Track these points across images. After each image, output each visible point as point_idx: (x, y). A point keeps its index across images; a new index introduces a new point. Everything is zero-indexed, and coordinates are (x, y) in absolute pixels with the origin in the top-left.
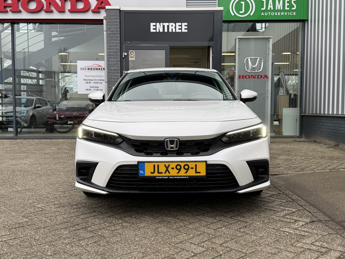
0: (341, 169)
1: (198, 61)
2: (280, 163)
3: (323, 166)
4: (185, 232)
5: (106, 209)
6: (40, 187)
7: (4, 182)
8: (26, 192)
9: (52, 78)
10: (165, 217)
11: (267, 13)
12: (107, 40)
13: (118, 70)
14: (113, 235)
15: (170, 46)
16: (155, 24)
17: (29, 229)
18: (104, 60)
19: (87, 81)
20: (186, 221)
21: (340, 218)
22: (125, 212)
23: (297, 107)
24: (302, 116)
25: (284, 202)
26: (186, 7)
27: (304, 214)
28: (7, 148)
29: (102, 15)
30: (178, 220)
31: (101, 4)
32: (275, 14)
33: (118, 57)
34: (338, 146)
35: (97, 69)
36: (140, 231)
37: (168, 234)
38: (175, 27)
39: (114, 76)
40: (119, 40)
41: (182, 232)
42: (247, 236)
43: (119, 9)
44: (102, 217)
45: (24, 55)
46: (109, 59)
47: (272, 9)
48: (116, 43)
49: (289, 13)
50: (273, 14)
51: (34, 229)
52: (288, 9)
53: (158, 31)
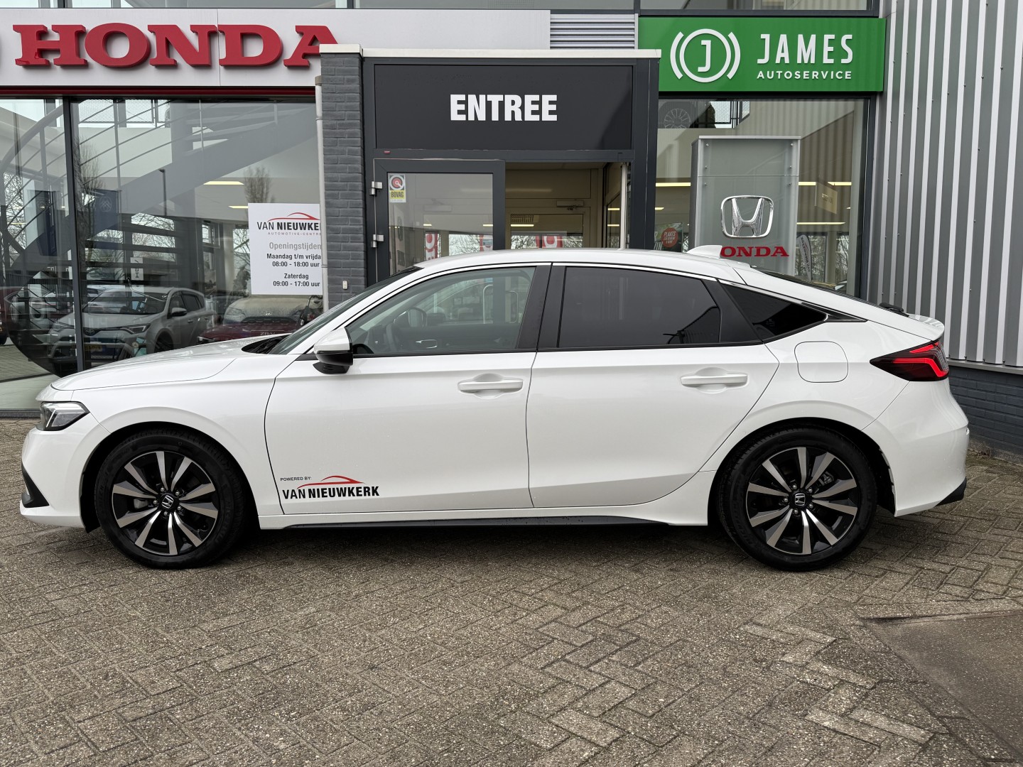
1: (577, 203)
11: (773, 72)
12: (325, 144)
13: (356, 231)
15: (506, 163)
16: (462, 97)
18: (318, 202)
19: (276, 260)
26: (551, 48)
29: (312, 75)
31: (311, 44)
32: (794, 75)
33: (358, 194)
35: (303, 227)
38: (522, 108)
39: (346, 248)
40: (360, 144)
43: (359, 53)
46: (331, 200)
47: (787, 61)
48: (351, 153)
49: (832, 72)
50: (788, 75)
52: (831, 61)
53: (473, 119)
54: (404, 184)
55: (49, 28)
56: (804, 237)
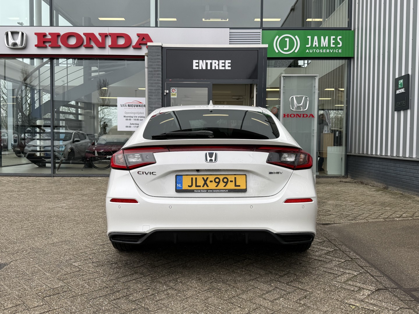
0: (396, 219)
1: (240, 98)
2: (330, 209)
3: (376, 215)
4: (239, 305)
5: (148, 269)
6: (77, 238)
7: (39, 231)
8: (62, 245)
9: (91, 110)
10: (214, 282)
11: (312, 50)
12: (148, 77)
14: (158, 307)
15: (213, 83)
16: (197, 61)
17: (65, 297)
18: (144, 97)
19: (127, 118)
20: (238, 288)
21: (408, 284)
22: (170, 274)
23: (342, 146)
24: (348, 155)
25: (342, 262)
26: (230, 44)
27: (367, 278)
28: (44, 187)
29: (143, 51)
30: (229, 286)
31: (142, 40)
32: (320, 51)
33: (160, 95)
34: (387, 189)
35: (137, 106)
36: (187, 302)
37: (220, 308)
38: (218, 65)
40: (161, 77)
41: (235, 305)
42: (309, 311)
43: (161, 46)
44: (145, 281)
45: (63, 90)
46: (150, 97)
47: (317, 46)
48: (158, 80)
49: (334, 50)
50: (318, 51)
51: (71, 298)
52: (334, 46)
53: (201, 69)
54: (176, 91)
55: (47, 34)
56: (327, 111)
